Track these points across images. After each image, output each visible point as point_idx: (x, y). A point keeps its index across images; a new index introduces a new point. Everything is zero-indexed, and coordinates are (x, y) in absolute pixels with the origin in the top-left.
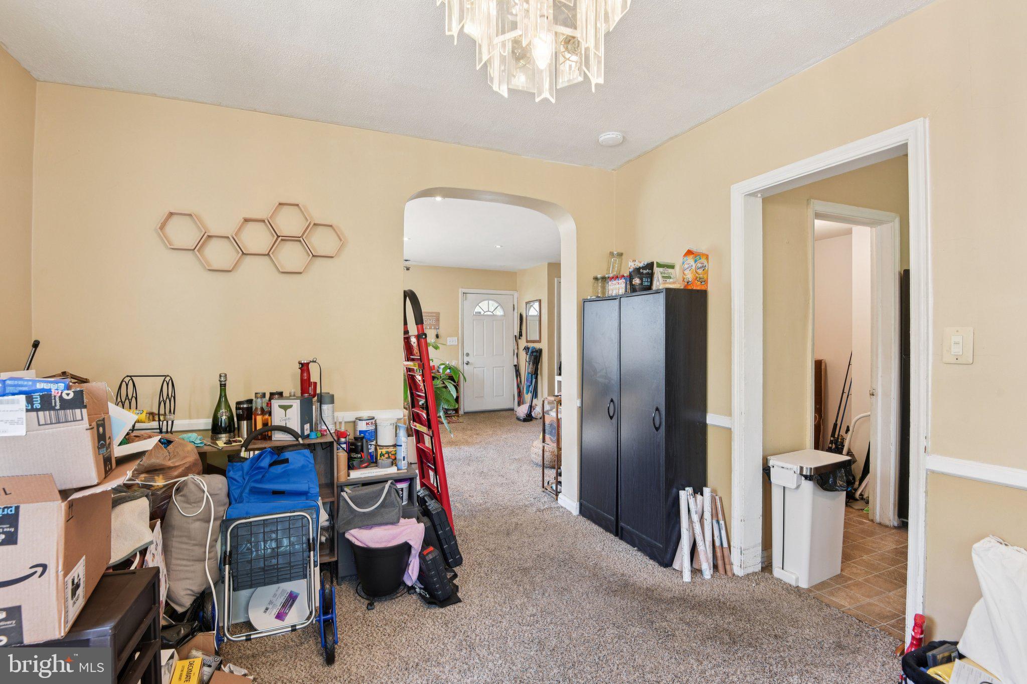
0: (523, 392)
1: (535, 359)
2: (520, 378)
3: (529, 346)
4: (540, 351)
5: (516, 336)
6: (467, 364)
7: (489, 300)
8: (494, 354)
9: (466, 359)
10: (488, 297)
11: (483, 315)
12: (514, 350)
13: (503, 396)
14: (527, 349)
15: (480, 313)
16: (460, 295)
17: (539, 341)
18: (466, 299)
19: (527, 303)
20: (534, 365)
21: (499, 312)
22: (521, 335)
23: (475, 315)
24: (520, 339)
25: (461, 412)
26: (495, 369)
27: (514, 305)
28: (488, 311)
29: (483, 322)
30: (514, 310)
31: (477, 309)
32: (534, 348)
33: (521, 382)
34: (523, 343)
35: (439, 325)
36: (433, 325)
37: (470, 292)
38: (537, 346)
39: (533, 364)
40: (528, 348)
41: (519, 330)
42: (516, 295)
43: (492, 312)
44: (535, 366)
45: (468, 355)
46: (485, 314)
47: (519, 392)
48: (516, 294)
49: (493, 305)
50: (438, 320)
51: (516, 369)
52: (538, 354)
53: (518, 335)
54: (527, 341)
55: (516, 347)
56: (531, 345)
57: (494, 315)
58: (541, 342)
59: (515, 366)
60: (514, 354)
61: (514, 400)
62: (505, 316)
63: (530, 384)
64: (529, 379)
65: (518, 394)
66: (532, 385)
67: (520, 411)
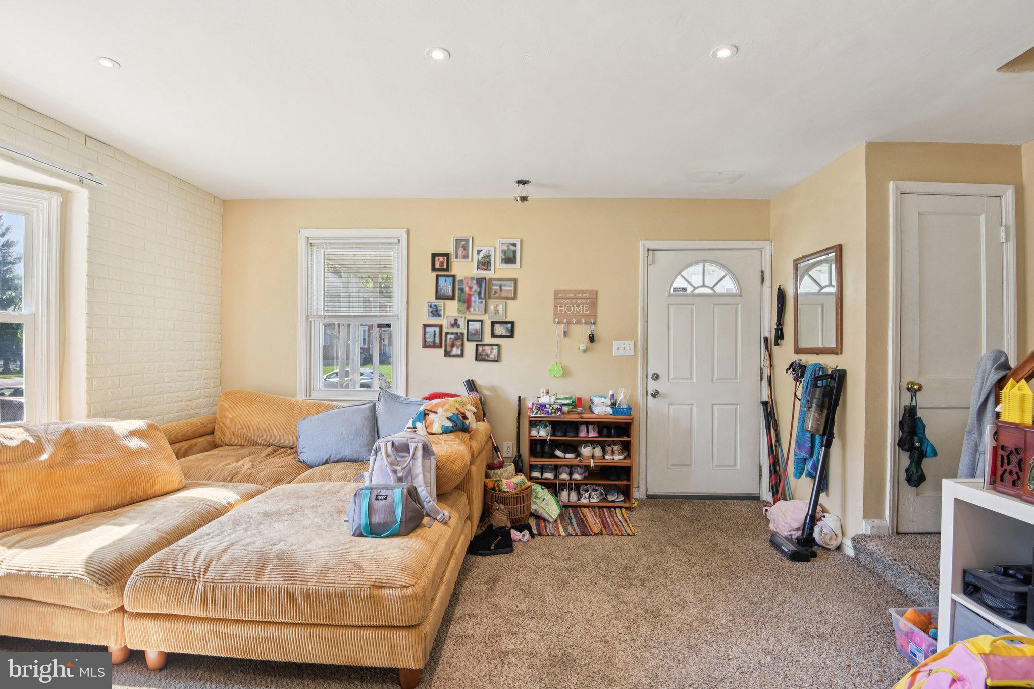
0: (785, 470)
1: (824, 396)
2: (777, 431)
3: (803, 362)
4: (840, 377)
5: (766, 339)
6: (654, 396)
7: (704, 262)
8: (716, 377)
9: (653, 386)
10: (704, 258)
11: (692, 295)
12: (762, 370)
13: (735, 465)
14: (798, 370)
15: (684, 290)
16: (641, 254)
17: (837, 351)
18: (653, 263)
19: (796, 263)
20: (822, 411)
21: (728, 285)
22: (780, 335)
23: (674, 295)
24: (777, 344)
25: (638, 494)
26: (716, 408)
27: (762, 272)
28: (704, 286)
29: (692, 309)
30: (763, 281)
31: (679, 283)
32: (821, 368)
33: (778, 440)
34: (785, 354)
35: (595, 316)
36: (583, 315)
37: (662, 247)
38: (830, 362)
39: (821, 407)
40: (803, 368)
41: (775, 326)
42: (768, 248)
43: (712, 288)
44: (825, 414)
45: (656, 377)
46: (696, 291)
47: (774, 464)
49: (714, 273)
50: (594, 305)
51: (766, 411)
52: (834, 384)
53: (772, 337)
54: (798, 351)
55: (767, 363)
56: (810, 360)
57: (715, 295)
58: (841, 353)
59: (765, 404)
60: (762, 379)
61: (760, 479)
62: (741, 295)
63: (807, 456)
64: (805, 442)
65: (773, 472)
66: (814, 460)
67: (781, 519)
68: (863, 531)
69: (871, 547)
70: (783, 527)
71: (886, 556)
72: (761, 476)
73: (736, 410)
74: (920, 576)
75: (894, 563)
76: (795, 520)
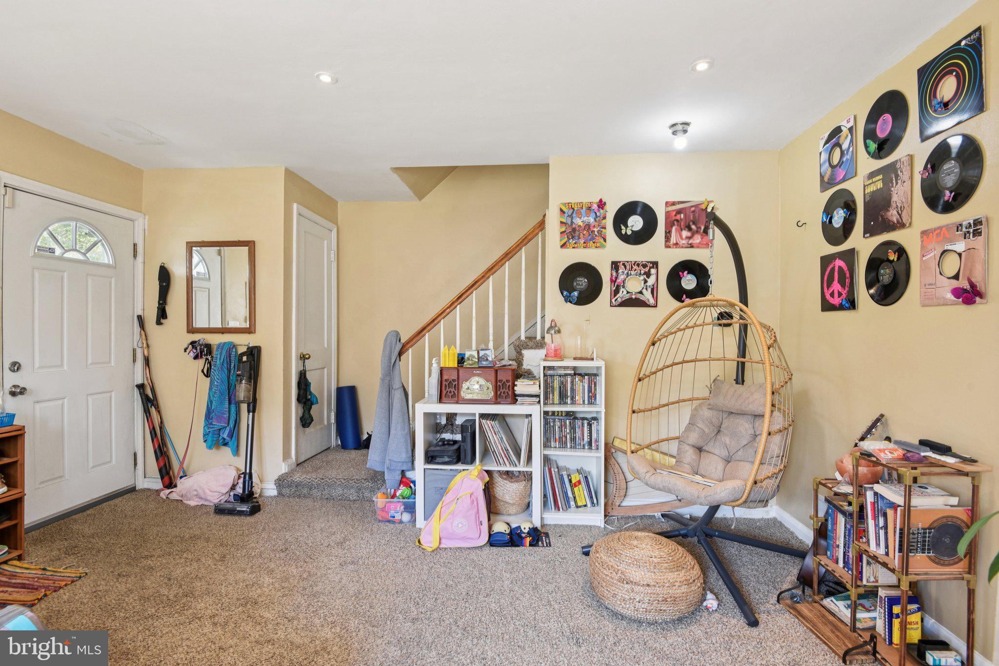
1: (251, 369)
4: (254, 353)
5: (141, 320)
6: (13, 394)
7: (76, 219)
8: (89, 362)
9: (12, 381)
11: (61, 258)
12: (134, 350)
13: (111, 461)
15: (52, 251)
17: (248, 330)
18: (12, 207)
19: (191, 245)
21: (102, 254)
22: (162, 315)
23: (39, 256)
24: (158, 323)
26: (90, 399)
27: (135, 245)
28: (76, 250)
29: (62, 278)
30: (135, 256)
31: (46, 241)
32: (234, 346)
37: (26, 188)
38: (243, 342)
41: (153, 305)
42: (141, 223)
43: (84, 254)
44: (252, 385)
45: (15, 367)
46: (67, 255)
48: (141, 220)
49: (88, 235)
51: (142, 394)
52: (243, 360)
53: (151, 315)
54: (194, 330)
55: (142, 344)
56: (213, 339)
57: (87, 262)
58: (255, 332)
59: (141, 387)
60: (134, 361)
61: (135, 468)
62: (115, 268)
63: (226, 425)
64: (224, 414)
65: (159, 454)
66: (230, 428)
67: (208, 491)
68: (283, 471)
69: (298, 479)
70: (212, 496)
71: (314, 480)
72: (135, 464)
73: (111, 397)
74: (346, 480)
75: (322, 481)
76: (223, 486)
